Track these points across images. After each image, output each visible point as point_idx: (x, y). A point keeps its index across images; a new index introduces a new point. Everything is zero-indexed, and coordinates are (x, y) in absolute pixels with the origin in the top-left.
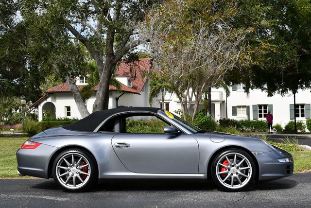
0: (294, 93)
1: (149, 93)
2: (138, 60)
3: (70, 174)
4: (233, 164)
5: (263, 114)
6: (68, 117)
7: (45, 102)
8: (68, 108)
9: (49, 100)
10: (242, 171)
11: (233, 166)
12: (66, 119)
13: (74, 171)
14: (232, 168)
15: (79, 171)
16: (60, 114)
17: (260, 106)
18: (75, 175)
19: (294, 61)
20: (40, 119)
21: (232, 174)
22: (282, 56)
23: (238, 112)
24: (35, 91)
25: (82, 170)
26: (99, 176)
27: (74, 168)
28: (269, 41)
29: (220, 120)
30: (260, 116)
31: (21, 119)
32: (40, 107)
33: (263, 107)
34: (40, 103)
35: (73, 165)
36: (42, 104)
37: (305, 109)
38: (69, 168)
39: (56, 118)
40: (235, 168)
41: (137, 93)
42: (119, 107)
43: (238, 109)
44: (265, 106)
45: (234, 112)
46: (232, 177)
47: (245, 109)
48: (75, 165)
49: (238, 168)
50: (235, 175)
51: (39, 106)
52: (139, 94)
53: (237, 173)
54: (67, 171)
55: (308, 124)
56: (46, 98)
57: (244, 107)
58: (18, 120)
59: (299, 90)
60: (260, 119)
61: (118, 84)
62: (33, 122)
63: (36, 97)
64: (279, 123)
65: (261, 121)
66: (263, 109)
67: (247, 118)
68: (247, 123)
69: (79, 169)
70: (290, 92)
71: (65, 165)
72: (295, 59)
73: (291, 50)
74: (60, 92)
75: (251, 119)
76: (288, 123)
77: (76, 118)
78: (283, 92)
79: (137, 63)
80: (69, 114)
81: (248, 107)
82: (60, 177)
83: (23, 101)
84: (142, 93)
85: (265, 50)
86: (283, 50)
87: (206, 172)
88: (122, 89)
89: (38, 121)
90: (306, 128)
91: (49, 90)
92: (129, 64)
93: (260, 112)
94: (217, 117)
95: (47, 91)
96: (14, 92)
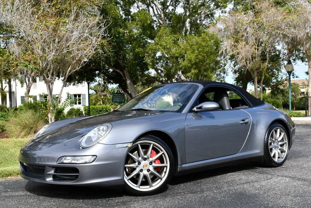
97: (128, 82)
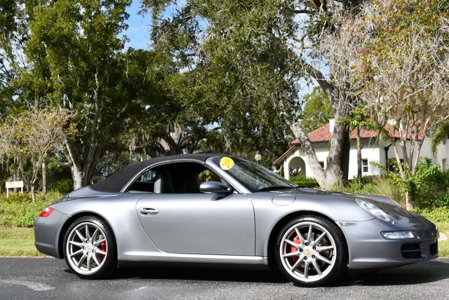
3: (85, 253)
7: (292, 157)
10: (322, 253)
11: (307, 244)
14: (305, 248)
21: (305, 258)
26: (119, 256)
27: (90, 244)
34: (286, 158)
36: (289, 160)
38: (83, 244)
39: (307, 177)
40: (310, 248)
48: (90, 240)
49: (314, 248)
51: (285, 163)
53: (313, 256)
54: (80, 248)
56: (293, 152)
69: (95, 245)
71: (77, 239)
82: (72, 257)
83: (257, 157)
87: (266, 254)
91: (296, 141)
95: (292, 142)
96: (251, 145)
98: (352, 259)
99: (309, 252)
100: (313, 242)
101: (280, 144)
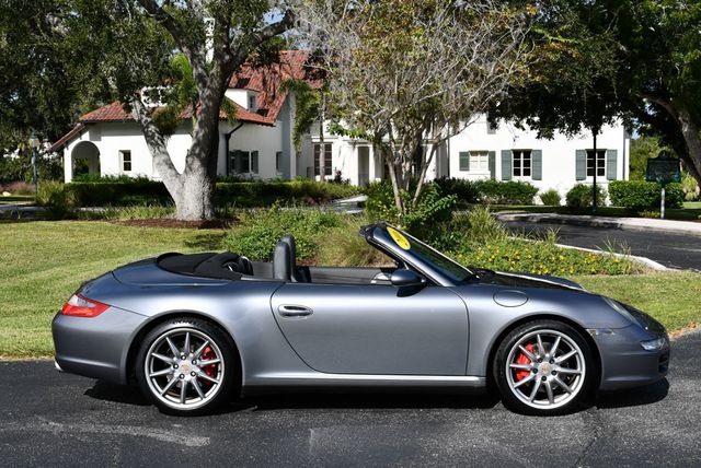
0: (595, 133)
1: (293, 124)
2: (278, 62)
3: (177, 375)
4: (538, 357)
5: (522, 168)
6: (126, 173)
7: (78, 141)
8: (127, 155)
9: (86, 137)
10: (563, 365)
11: (540, 360)
12: (123, 178)
13: (186, 369)
14: (541, 366)
15: (198, 370)
16: (110, 166)
17: (517, 153)
18: (188, 378)
19: (608, 73)
20: (68, 177)
21: (544, 378)
22: (585, 64)
23: (471, 164)
24: (57, 119)
25: (204, 369)
26: (244, 381)
28: (560, 32)
29: (435, 180)
30: (517, 173)
31: (24, 171)
32: (68, 153)
33: (522, 155)
34: (67, 143)
35: (187, 355)
36: (72, 146)
37: (606, 159)
38: (175, 359)
39: (102, 175)
40: (545, 364)
41: (267, 125)
42: (233, 154)
43: (472, 158)
44: (527, 153)
45: (464, 165)
46: (547, 382)
47: (486, 158)
48: (191, 355)
49: (551, 361)
50: (550, 378)
51: (65, 150)
52: (272, 125)
53: (554, 373)
55: (612, 191)
56: (81, 133)
57: (483, 153)
58: (18, 173)
59: (605, 127)
60: (515, 179)
61: (231, 107)
62: (54, 184)
63: (59, 131)
64: (554, 188)
65: (519, 183)
66: (522, 159)
67: (489, 177)
68: (490, 187)
69: (198, 366)
70: (586, 131)
72: (611, 69)
73: (603, 49)
74: (109, 122)
75: (499, 178)
76: (572, 187)
77: (142, 176)
78: (570, 130)
79: (277, 68)
80: (128, 167)
81: (492, 155)
83: (33, 142)
84: (278, 124)
85: (554, 51)
86: (587, 49)
87: (483, 373)
88: (239, 116)
89: (63, 181)
90: (608, 198)
91: (86, 117)
92: (261, 69)
93: (517, 164)
94: (430, 175)
95: (81, 119)
96: (14, 120)
97: (685, 129)
98: (606, 377)
99: (545, 368)
100: (547, 355)
101: (58, 121)
